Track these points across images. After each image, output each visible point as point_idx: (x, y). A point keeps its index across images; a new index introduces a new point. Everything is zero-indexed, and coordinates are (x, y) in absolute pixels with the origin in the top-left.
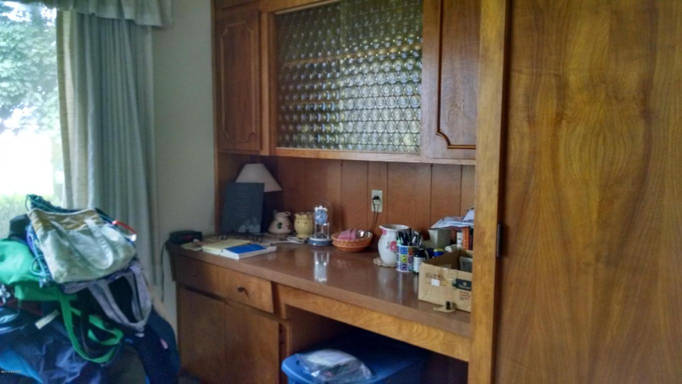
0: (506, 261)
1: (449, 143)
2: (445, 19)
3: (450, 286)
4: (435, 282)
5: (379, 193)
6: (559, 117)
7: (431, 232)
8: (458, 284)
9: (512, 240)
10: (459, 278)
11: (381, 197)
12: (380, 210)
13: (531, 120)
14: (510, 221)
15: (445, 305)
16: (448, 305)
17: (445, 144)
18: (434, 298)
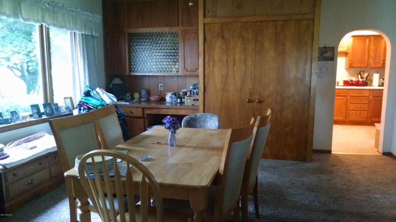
0: (205, 93)
1: (187, 70)
2: (185, 42)
3: (192, 101)
4: (189, 101)
5: (162, 85)
6: (214, 66)
7: (180, 93)
8: (194, 100)
9: (206, 88)
10: (194, 98)
11: (162, 86)
12: (162, 90)
13: (209, 66)
14: (206, 85)
15: (191, 105)
16: (192, 105)
17: (186, 71)
18: (188, 104)
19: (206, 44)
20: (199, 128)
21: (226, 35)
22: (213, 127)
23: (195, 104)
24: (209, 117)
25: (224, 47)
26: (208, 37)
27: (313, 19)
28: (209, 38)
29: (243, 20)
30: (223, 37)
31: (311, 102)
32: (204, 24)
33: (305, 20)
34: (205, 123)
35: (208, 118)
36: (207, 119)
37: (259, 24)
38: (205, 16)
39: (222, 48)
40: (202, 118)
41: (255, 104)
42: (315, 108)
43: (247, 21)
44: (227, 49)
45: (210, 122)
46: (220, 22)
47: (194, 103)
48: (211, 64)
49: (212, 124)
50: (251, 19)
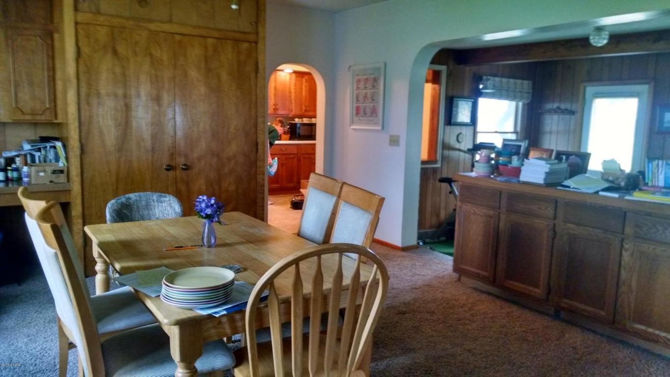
1: (22, 112)
3: (50, 174)
4: (42, 174)
6: (99, 104)
8: (54, 172)
9: (85, 148)
10: (54, 169)
13: (88, 104)
14: (84, 142)
15: (48, 183)
16: (51, 182)
17: (20, 113)
18: (41, 182)
19: (81, 62)
20: (138, 220)
21: (121, 49)
22: (170, 215)
23: (55, 180)
24: (155, 198)
25: (118, 70)
26: (85, 50)
27: (256, 43)
28: (87, 52)
29: (153, 26)
30: (115, 52)
31: (259, 164)
32: (76, 23)
33: (247, 41)
34: (148, 210)
35: (153, 201)
36: (152, 203)
37: (178, 37)
38: (76, 9)
39: (114, 73)
40: (140, 201)
41: (178, 172)
42: (264, 172)
43: (159, 29)
44: (124, 75)
45: (160, 208)
46: (109, 24)
47: (54, 177)
48: (94, 101)
49: (165, 210)
50: (166, 27)
